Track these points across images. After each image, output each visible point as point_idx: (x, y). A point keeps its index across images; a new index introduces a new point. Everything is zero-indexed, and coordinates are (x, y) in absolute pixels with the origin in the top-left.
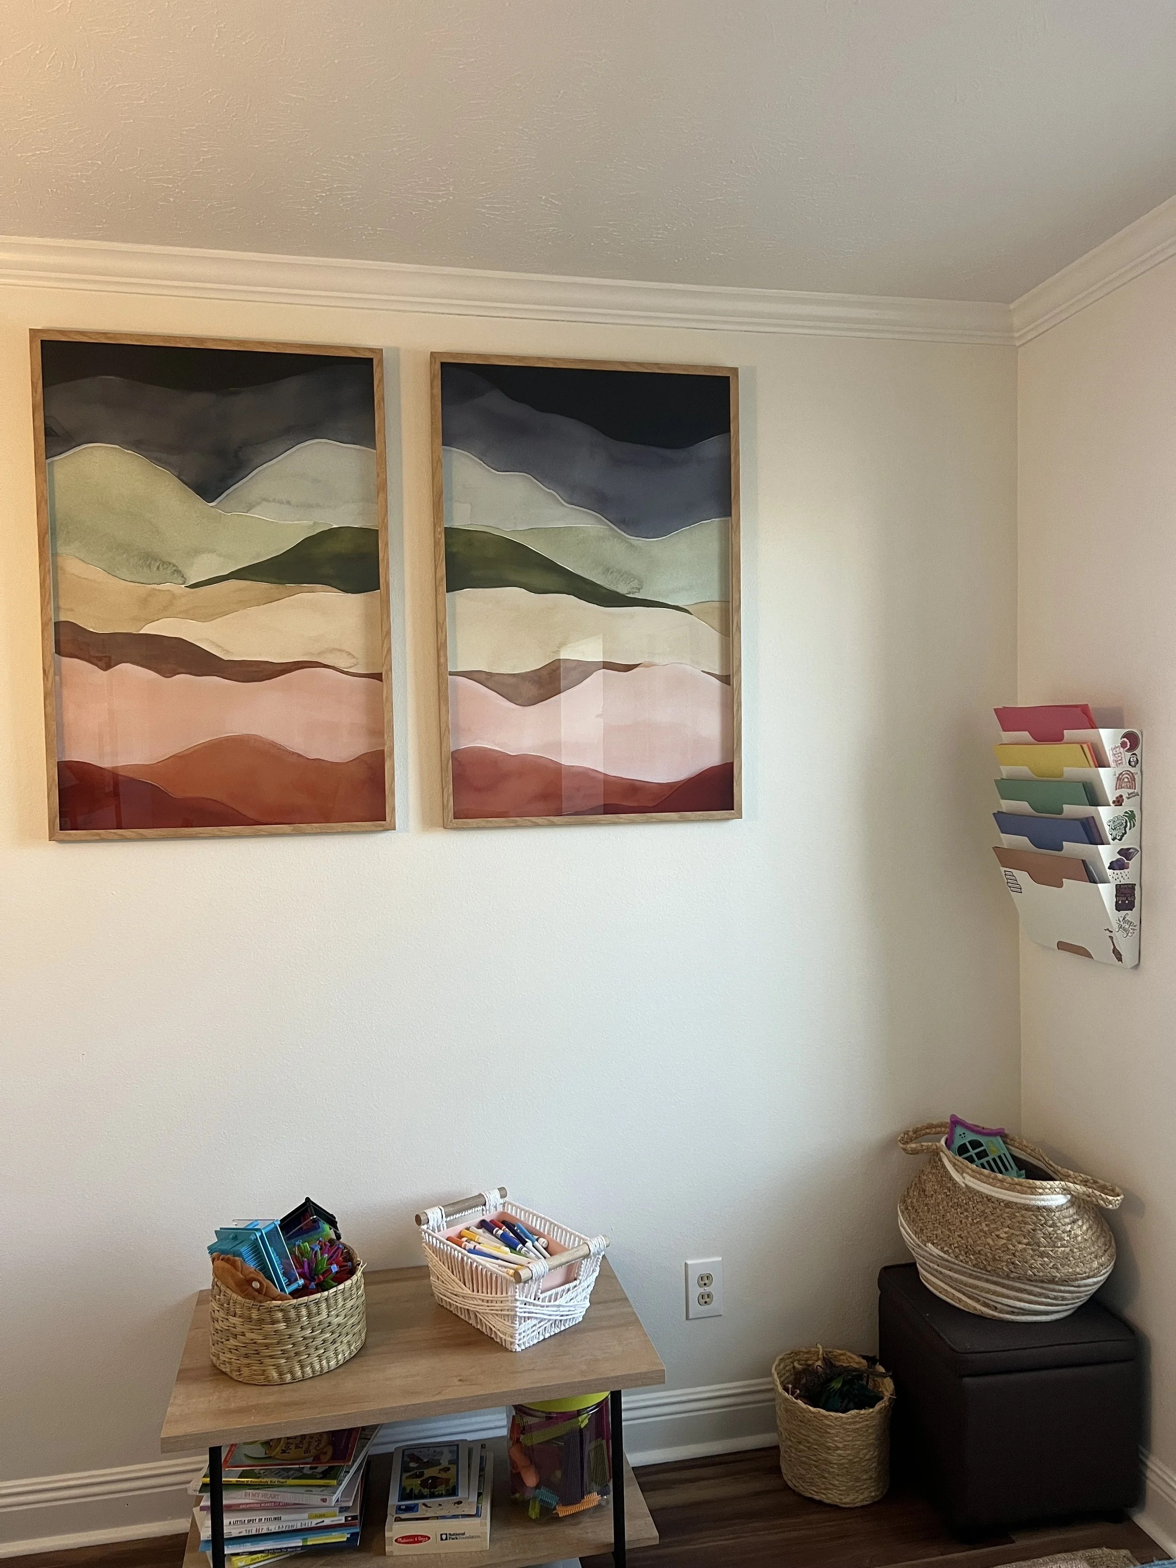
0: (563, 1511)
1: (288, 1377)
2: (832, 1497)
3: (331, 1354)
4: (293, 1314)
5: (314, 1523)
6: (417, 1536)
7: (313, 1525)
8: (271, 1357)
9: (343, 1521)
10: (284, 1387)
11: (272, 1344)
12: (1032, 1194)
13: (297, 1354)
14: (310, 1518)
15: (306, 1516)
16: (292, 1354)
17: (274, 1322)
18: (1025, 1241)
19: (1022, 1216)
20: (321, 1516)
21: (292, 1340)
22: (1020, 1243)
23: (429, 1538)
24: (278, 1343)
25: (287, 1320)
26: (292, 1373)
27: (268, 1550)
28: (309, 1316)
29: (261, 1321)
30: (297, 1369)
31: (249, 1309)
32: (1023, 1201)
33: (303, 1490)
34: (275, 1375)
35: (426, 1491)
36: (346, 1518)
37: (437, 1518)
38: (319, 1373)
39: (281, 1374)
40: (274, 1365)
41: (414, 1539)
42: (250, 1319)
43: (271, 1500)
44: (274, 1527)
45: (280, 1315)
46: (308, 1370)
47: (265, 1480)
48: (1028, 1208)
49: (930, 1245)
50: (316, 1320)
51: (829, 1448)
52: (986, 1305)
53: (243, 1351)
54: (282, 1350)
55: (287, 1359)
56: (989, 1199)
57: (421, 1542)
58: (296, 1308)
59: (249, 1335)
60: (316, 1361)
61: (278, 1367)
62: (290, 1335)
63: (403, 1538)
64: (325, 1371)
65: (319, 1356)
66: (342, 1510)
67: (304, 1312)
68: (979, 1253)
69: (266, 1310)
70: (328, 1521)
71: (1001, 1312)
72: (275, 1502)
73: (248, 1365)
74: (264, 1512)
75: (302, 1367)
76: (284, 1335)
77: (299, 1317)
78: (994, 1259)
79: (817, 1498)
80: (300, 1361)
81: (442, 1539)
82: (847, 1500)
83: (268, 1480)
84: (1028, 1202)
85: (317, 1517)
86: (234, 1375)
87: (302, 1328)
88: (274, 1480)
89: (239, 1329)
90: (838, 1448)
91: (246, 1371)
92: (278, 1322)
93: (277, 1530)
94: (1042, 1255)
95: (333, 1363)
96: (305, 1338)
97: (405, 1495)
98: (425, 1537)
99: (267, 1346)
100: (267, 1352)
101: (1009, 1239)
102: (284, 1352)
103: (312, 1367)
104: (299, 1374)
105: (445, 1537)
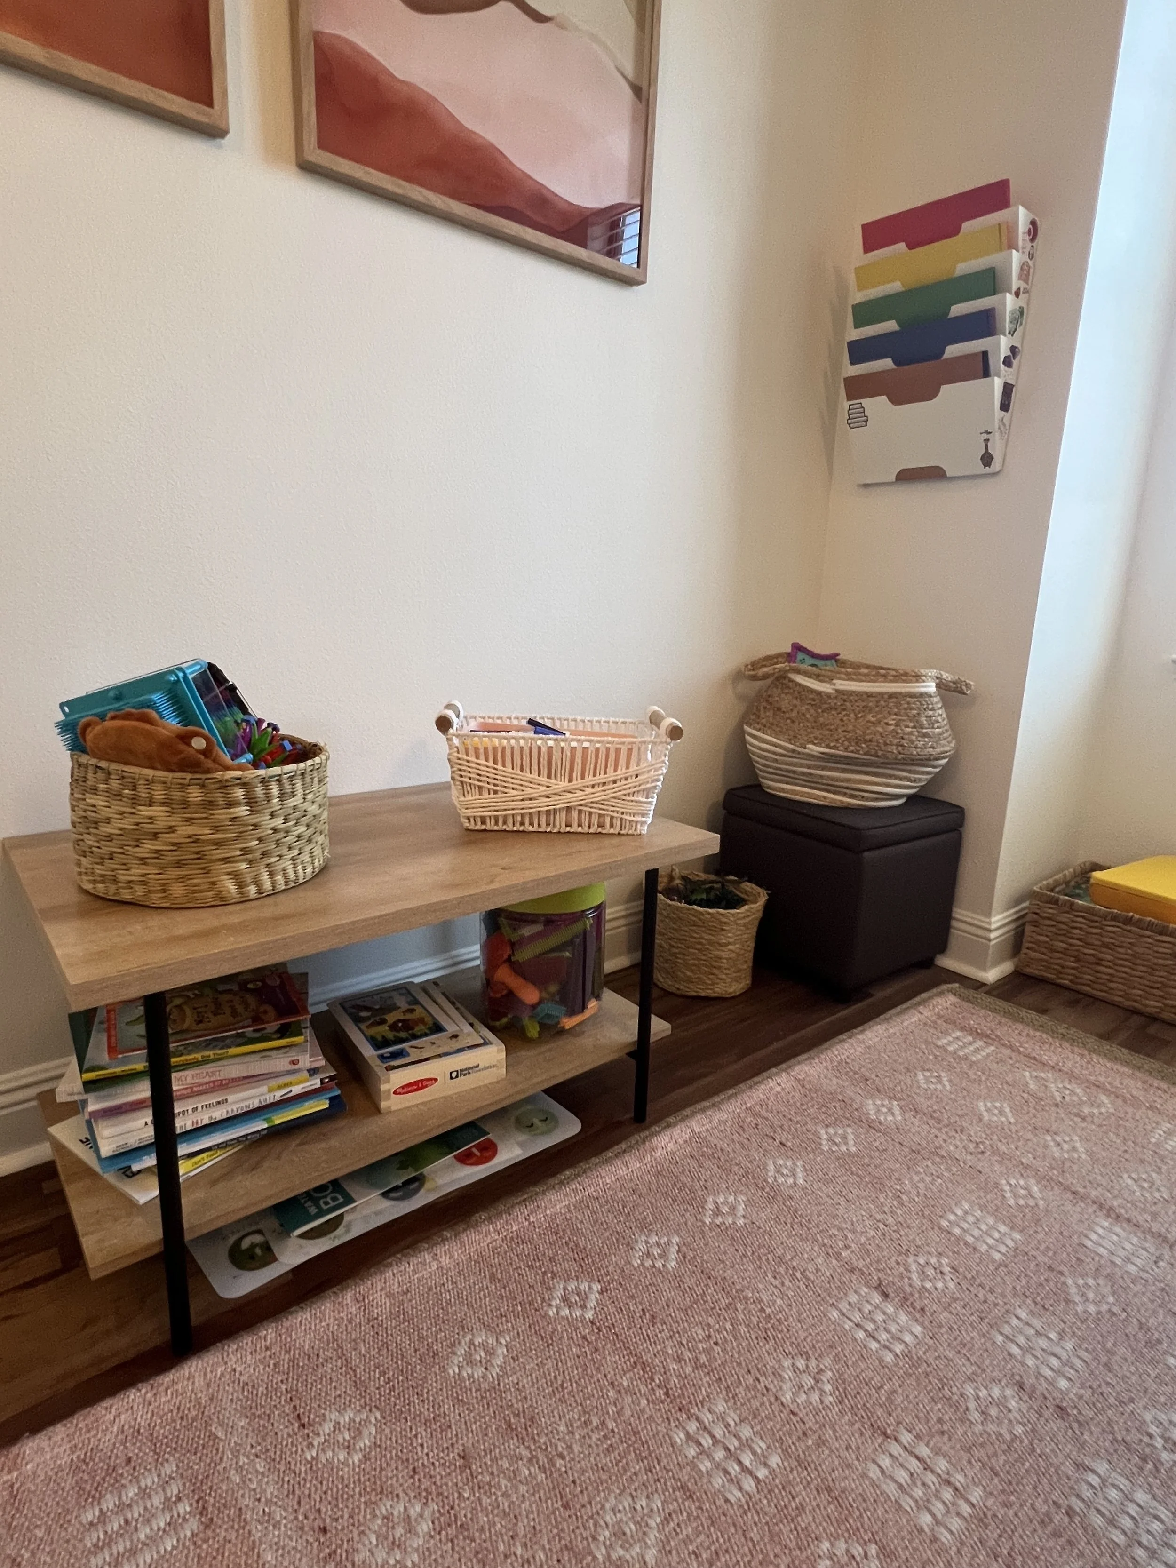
0: (569, 1023)
1: (252, 890)
2: (720, 990)
3: (306, 857)
4: (259, 791)
5: (278, 1095)
6: (422, 1081)
7: (278, 1098)
8: (225, 860)
9: (319, 1085)
10: (248, 904)
11: (227, 840)
12: (917, 681)
13: (264, 854)
14: (270, 1091)
15: (264, 1089)
16: (258, 855)
17: (230, 804)
18: (911, 724)
19: (908, 703)
20: (286, 1085)
21: (259, 833)
22: (907, 727)
23: (436, 1080)
24: (237, 838)
25: (251, 801)
26: (257, 883)
27: (218, 1145)
28: (282, 797)
29: (208, 805)
30: (265, 877)
31: (183, 787)
32: (908, 690)
33: (257, 1057)
34: (232, 888)
35: (403, 1035)
36: (322, 1080)
37: (440, 1056)
38: (293, 885)
39: (241, 885)
40: (229, 874)
41: (418, 1086)
42: (185, 804)
43: (207, 1079)
44: (219, 1114)
45: (239, 793)
46: (279, 878)
47: (192, 1056)
48: (912, 695)
49: (810, 746)
50: (291, 802)
51: (721, 945)
52: (852, 796)
53: (171, 857)
54: (241, 850)
55: (250, 862)
56: (870, 695)
57: (426, 1086)
58: (264, 781)
59: (185, 830)
60: (288, 865)
61: (236, 876)
62: (255, 825)
63: (403, 1087)
64: (301, 881)
65: (293, 859)
66: (313, 1072)
67: (275, 791)
68: (871, 741)
69: (217, 786)
70: (297, 1090)
71: (867, 799)
72: (214, 1082)
73: (181, 879)
74: (195, 1099)
75: (272, 874)
76: (247, 825)
77: (268, 798)
78: (886, 744)
79: (703, 994)
80: (268, 865)
81: (452, 1078)
82: (731, 990)
83: (198, 1056)
84: (912, 690)
85: (280, 1087)
86: (155, 898)
87: (273, 815)
88: (206, 1053)
89: (161, 824)
90: (729, 944)
91: (177, 890)
92: (238, 804)
93: (225, 1116)
94: (925, 735)
95: (309, 870)
96: (275, 830)
97: (378, 1043)
98: (431, 1079)
99: (218, 844)
100: (219, 853)
101: (897, 725)
102: (246, 851)
103: (286, 876)
104: (267, 885)
105: (455, 1075)
